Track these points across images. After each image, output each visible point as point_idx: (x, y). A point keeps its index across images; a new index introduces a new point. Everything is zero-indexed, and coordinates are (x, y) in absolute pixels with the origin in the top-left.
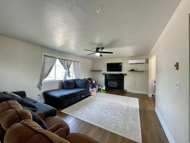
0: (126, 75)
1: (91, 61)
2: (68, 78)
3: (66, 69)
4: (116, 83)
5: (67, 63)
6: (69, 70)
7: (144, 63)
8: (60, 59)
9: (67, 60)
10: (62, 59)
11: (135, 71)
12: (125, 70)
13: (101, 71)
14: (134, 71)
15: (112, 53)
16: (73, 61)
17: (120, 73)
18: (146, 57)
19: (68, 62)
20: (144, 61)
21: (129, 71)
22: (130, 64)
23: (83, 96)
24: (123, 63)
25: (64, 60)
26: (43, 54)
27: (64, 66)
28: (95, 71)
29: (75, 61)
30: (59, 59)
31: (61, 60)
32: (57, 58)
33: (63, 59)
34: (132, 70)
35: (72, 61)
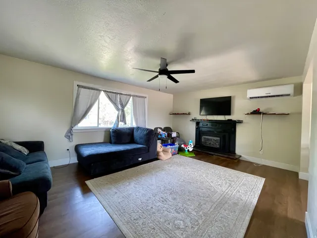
0: (240, 122)
1: (172, 95)
2: (121, 125)
3: (118, 109)
4: (218, 139)
5: (120, 99)
6: (123, 111)
7: (289, 95)
8: (108, 92)
9: (121, 94)
10: (110, 92)
11: (263, 114)
12: (238, 112)
13: (189, 114)
14: (260, 113)
15: (193, 71)
16: (134, 96)
17: (227, 117)
18: (296, 80)
19: (123, 98)
20: (288, 89)
21: (248, 114)
22: (250, 98)
23: (140, 159)
24: (234, 97)
25: (115, 93)
26: (76, 83)
27: (115, 104)
28: (178, 114)
29: (137, 96)
30: (104, 91)
31: (109, 94)
32: (100, 91)
33: (113, 93)
34: (257, 112)
35: (130, 95)
